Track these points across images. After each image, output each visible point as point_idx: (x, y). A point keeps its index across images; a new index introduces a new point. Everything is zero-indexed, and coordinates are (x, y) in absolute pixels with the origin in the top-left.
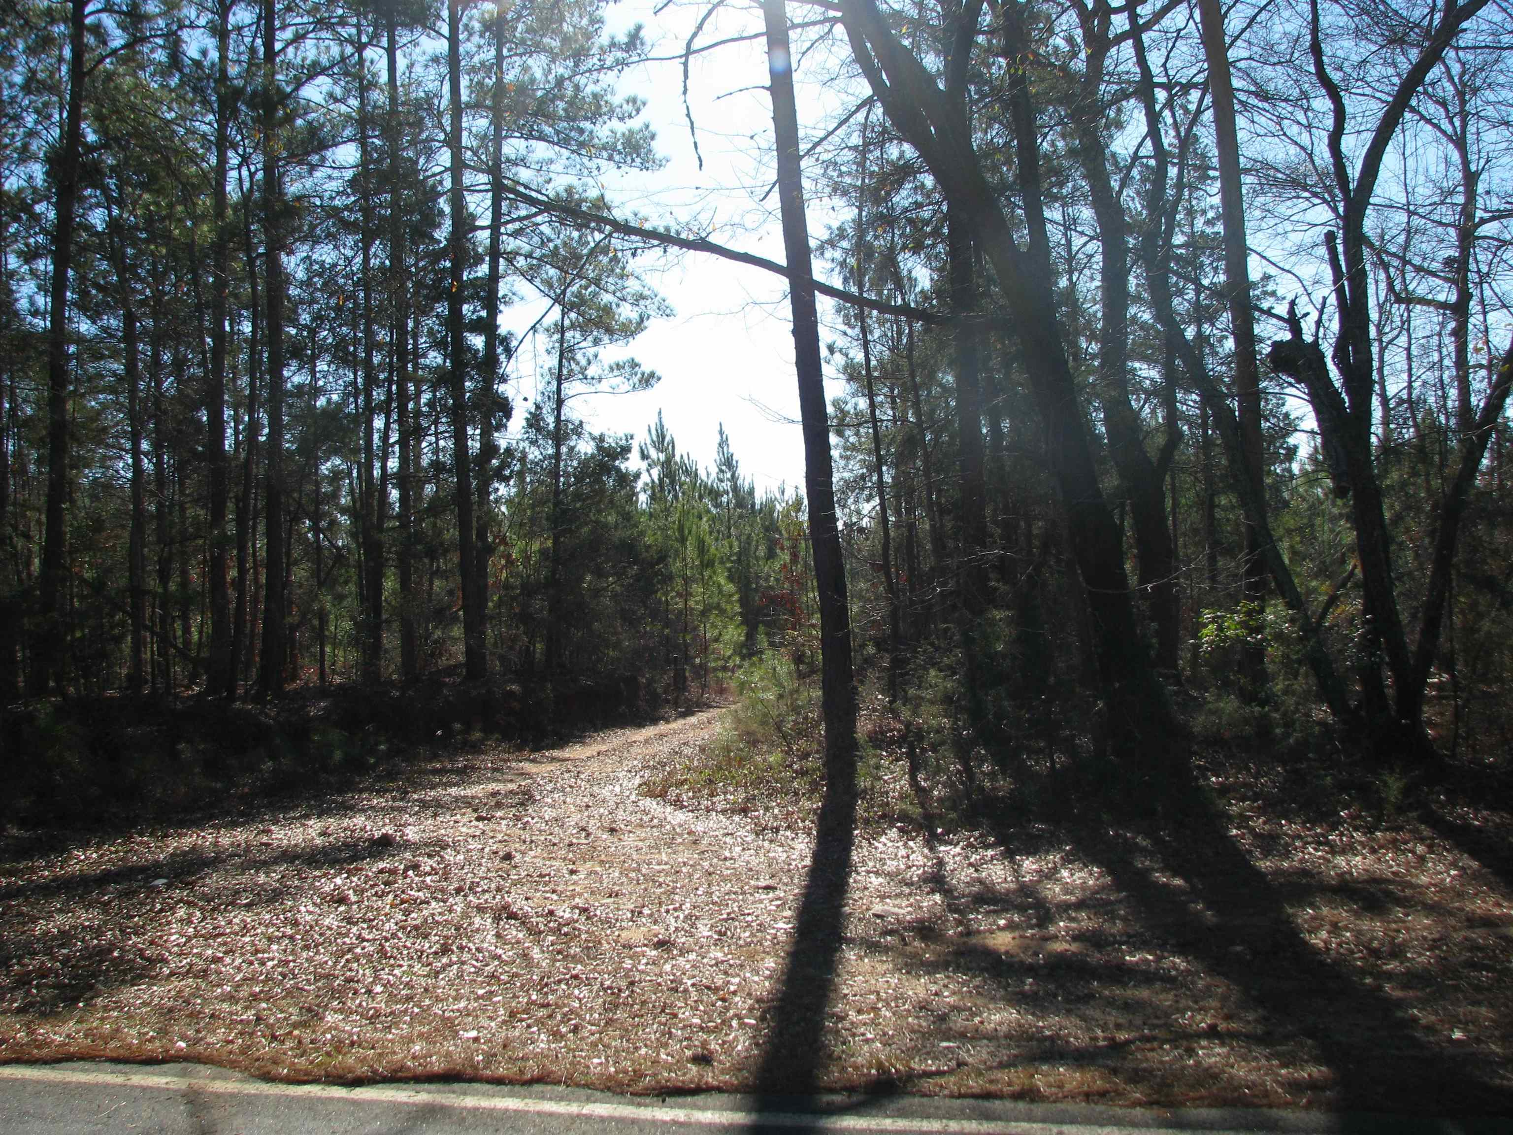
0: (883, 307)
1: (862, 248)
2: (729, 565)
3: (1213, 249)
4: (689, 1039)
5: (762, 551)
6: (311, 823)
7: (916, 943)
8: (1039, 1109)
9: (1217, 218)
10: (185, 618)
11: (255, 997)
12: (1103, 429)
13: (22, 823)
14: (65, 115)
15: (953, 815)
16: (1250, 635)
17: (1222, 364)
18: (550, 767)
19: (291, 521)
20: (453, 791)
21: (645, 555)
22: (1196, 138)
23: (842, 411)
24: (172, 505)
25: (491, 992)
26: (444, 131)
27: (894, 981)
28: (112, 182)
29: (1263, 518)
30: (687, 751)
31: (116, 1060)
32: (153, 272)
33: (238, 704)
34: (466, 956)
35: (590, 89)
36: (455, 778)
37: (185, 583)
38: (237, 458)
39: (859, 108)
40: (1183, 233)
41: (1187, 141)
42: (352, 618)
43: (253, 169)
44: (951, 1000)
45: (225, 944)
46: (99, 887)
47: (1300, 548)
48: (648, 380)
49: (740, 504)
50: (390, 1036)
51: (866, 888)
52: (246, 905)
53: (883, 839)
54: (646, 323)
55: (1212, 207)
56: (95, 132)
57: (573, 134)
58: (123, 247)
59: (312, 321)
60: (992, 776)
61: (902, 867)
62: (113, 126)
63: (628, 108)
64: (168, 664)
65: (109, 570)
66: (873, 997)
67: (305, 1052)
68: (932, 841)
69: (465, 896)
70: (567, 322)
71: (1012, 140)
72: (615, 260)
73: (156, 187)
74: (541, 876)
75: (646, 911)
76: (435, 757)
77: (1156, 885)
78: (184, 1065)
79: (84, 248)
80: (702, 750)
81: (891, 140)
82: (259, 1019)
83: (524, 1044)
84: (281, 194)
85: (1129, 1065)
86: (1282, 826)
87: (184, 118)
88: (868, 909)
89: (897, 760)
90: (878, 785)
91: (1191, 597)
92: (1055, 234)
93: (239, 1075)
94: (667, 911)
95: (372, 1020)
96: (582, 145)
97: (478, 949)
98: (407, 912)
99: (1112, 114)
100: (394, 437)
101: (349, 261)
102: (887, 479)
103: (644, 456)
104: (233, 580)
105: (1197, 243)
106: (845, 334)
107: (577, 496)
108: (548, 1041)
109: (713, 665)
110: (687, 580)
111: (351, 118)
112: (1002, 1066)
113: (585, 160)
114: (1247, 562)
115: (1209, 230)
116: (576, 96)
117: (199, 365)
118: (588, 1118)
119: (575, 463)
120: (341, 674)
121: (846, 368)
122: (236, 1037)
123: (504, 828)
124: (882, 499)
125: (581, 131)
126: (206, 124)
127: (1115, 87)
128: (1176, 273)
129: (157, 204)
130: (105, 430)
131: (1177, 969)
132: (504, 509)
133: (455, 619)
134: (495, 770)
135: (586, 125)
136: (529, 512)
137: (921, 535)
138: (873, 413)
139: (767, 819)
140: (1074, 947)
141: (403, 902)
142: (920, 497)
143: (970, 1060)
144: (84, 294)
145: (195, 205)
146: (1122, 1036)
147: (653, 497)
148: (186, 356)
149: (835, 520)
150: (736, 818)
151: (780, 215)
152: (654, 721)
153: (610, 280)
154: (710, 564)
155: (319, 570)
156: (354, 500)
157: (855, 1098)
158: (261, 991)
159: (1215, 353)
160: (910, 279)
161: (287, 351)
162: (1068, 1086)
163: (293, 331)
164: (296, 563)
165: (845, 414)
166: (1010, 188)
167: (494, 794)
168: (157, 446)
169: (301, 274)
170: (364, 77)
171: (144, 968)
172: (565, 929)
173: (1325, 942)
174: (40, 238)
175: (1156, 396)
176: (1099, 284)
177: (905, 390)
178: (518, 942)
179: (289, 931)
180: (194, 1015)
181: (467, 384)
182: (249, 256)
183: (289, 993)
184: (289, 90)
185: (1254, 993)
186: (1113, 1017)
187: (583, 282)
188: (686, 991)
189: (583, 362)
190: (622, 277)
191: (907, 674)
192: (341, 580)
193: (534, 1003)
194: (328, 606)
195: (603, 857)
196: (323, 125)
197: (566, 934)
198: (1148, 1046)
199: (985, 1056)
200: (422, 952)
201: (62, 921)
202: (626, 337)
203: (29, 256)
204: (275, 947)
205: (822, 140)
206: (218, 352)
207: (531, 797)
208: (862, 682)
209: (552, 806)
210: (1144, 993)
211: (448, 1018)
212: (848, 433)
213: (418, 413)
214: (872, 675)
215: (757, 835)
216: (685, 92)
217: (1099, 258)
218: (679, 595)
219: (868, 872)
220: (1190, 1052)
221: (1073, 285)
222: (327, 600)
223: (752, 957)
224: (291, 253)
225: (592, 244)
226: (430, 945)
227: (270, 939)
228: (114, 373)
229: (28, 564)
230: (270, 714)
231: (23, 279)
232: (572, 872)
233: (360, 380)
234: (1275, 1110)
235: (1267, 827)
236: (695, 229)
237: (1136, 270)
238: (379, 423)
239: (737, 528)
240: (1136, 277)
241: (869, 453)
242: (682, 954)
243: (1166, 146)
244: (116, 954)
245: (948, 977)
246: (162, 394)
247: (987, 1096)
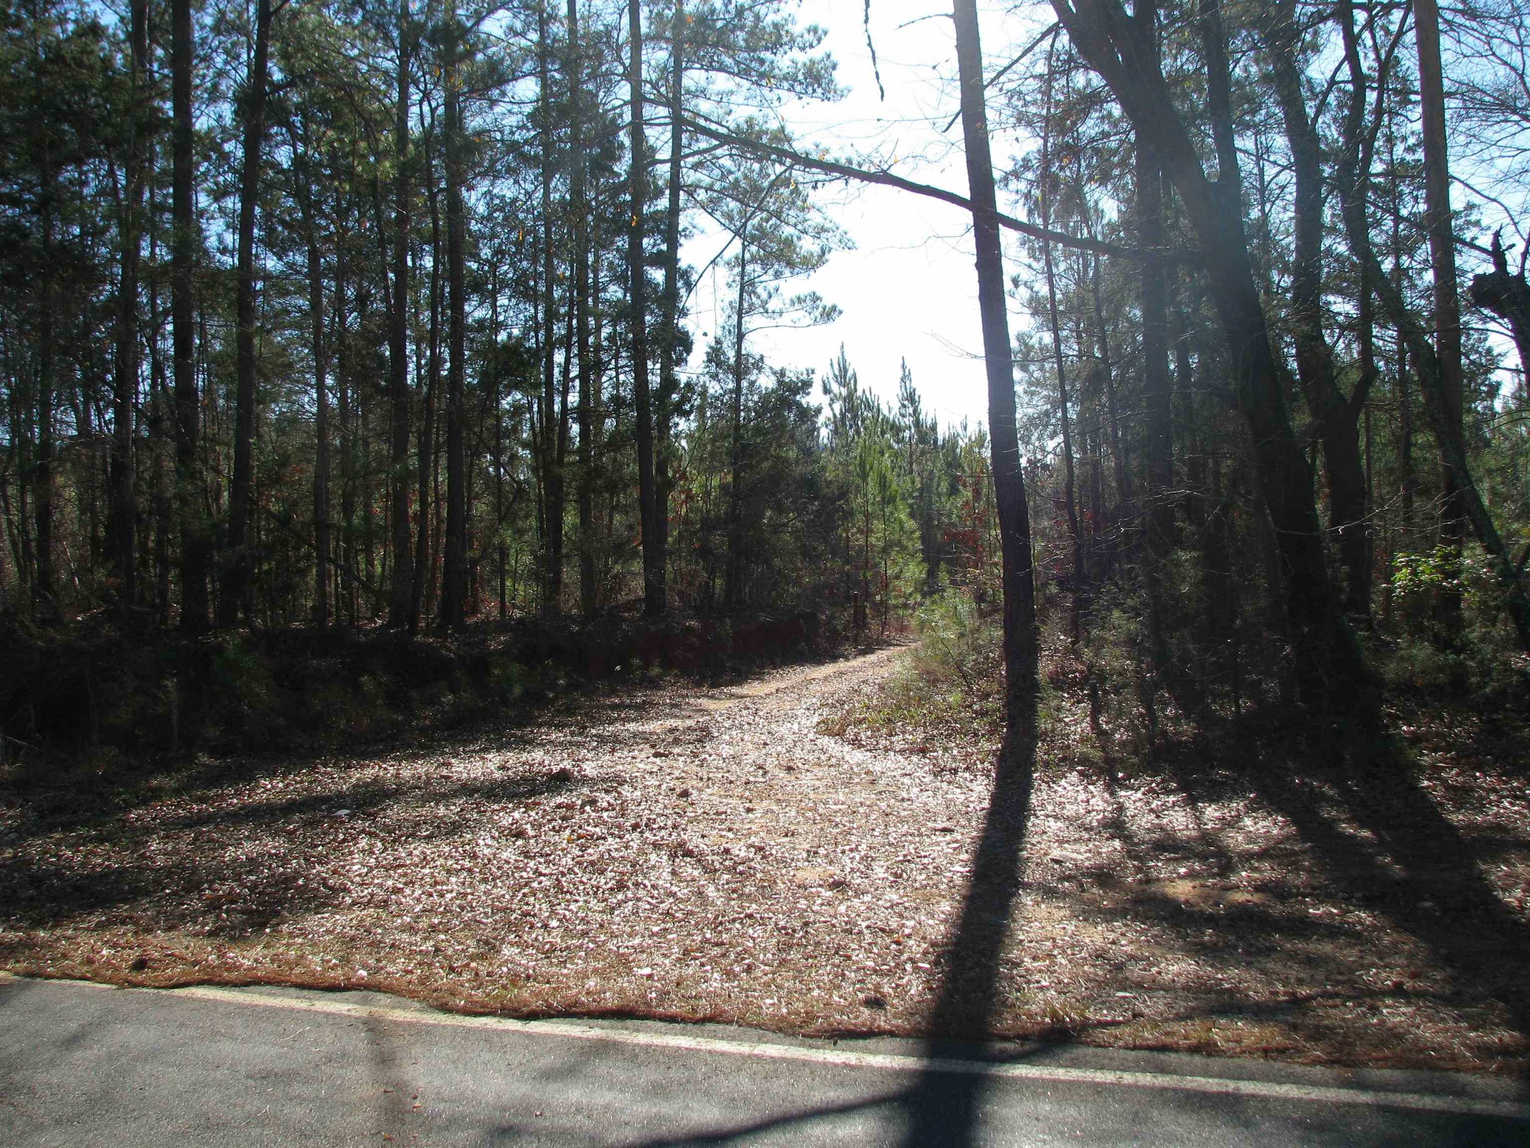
0: (1069, 241)
1: (1047, 180)
2: (910, 501)
3: (1413, 177)
4: (861, 981)
5: (944, 487)
6: (490, 756)
7: (1094, 890)
8: (1216, 1063)
9: (1418, 145)
10: (368, 551)
11: (434, 928)
12: (1295, 365)
13: (212, 752)
14: (252, 54)
15: (1135, 760)
16: (1445, 579)
17: (1421, 297)
18: (729, 704)
19: (472, 455)
20: (632, 726)
21: (826, 490)
22: (1398, 61)
23: (1026, 345)
24: (356, 440)
25: (666, 930)
26: (623, 64)
27: (1071, 928)
28: (297, 120)
29: (1462, 456)
30: (866, 689)
31: (301, 986)
32: (337, 209)
33: (419, 638)
34: (641, 893)
35: (769, 19)
36: (633, 714)
37: (368, 517)
38: (419, 393)
39: (1044, 35)
40: (1381, 160)
41: (1387, 64)
42: (533, 553)
43: (434, 104)
44: (1128, 949)
45: (405, 875)
46: (285, 816)
47: (1502, 489)
48: (829, 314)
49: (923, 439)
50: (565, 971)
51: (1044, 832)
52: (426, 837)
53: (1063, 782)
54: (827, 256)
55: (1413, 133)
56: (281, 70)
57: (753, 64)
58: (308, 184)
59: (493, 256)
60: (1176, 720)
61: (1082, 811)
62: (299, 63)
63: (810, 38)
64: (351, 599)
65: (295, 504)
66: (1049, 944)
67: (481, 984)
68: (1113, 785)
69: (642, 832)
70: (747, 256)
71: (1203, 66)
72: (796, 192)
73: (340, 123)
74: (718, 813)
75: (822, 851)
76: (613, 692)
77: (1342, 836)
78: (365, 993)
79: (271, 185)
80: (882, 688)
81: (1077, 68)
82: (437, 950)
83: (698, 983)
84: (462, 128)
85: (1310, 1021)
86: (1477, 778)
87: (367, 55)
88: (1046, 854)
89: (1079, 702)
90: (1059, 726)
91: (1385, 539)
92: (1246, 164)
93: (418, 1005)
94: (843, 852)
95: (548, 955)
96: (762, 75)
97: (653, 886)
98: (584, 848)
99: (1308, 37)
100: (574, 372)
101: (529, 195)
102: (1072, 415)
103: (827, 390)
104: (415, 514)
105: (1395, 172)
106: (1030, 266)
107: (758, 431)
108: (722, 980)
109: (894, 602)
110: (868, 516)
111: (530, 51)
112: (1179, 1018)
113: (766, 91)
114: (1443, 504)
115: (1409, 157)
116: (756, 26)
117: (382, 301)
118: (759, 1058)
119: (756, 398)
120: (521, 609)
121: (1031, 300)
122: (415, 967)
123: (681, 765)
124: (1066, 436)
125: (762, 62)
126: (388, 61)
127: (1312, 9)
128: (1373, 204)
129: (341, 141)
130: (290, 365)
131: (1362, 924)
132: (684, 443)
133: (635, 554)
134: (673, 706)
135: (767, 55)
136: (709, 447)
137: (1106, 473)
138: (1058, 347)
139: (946, 760)
140: (1256, 898)
141: (580, 837)
142: (1105, 433)
143: (1147, 1011)
144: (271, 231)
145: (377, 140)
146: (1304, 991)
147: (835, 432)
148: (369, 291)
149: (1017, 456)
150: (915, 758)
151: (963, 147)
152: (834, 658)
153: (791, 212)
154: (892, 500)
155: (499, 504)
156: (535, 435)
157: (1028, 1046)
158: (440, 923)
159: (1413, 286)
160: (1096, 210)
161: (468, 286)
162: (1245, 1042)
163: (474, 266)
164: (478, 497)
165: (1029, 348)
166: (1201, 116)
167: (672, 730)
168: (341, 381)
169: (482, 209)
170: (544, 11)
171: (327, 897)
172: (741, 868)
173: (1520, 900)
174: (229, 177)
175: (1352, 330)
176: (1292, 215)
177: (1090, 324)
178: (693, 880)
179: (467, 864)
180: (375, 945)
181: (648, 318)
182: (430, 191)
183: (467, 925)
184: (469, 24)
185: (1443, 951)
186: (1295, 971)
187: (764, 215)
188: (860, 933)
189: (764, 296)
190: (803, 210)
191: (1090, 614)
192: (522, 514)
193: (707, 941)
194: (509, 540)
195: (780, 796)
196: (502, 60)
197: (741, 873)
198: (1330, 1002)
199: (1161, 1007)
200: (598, 888)
201: (249, 848)
202: (808, 270)
203: (218, 195)
204: (453, 879)
205: (1006, 69)
206: (401, 286)
207: (709, 733)
208: (1044, 622)
209: (730, 744)
210: (1327, 948)
211: (623, 955)
212: (1032, 368)
213: (598, 347)
214: (1055, 615)
215: (935, 775)
216: (866, 21)
217: (1292, 188)
218: (860, 531)
219: (1047, 816)
220: (1374, 1010)
221: (1265, 216)
222: (508, 535)
223: (927, 900)
224: (470, 188)
225: (773, 177)
226: (606, 881)
227: (449, 871)
228: (300, 310)
229: (218, 497)
230: (451, 648)
231: (212, 218)
232: (749, 810)
233: (540, 316)
234: (1462, 1075)
235: (1460, 779)
236: (877, 161)
237: (1331, 200)
238: (559, 357)
239: (919, 464)
240: (1332, 207)
241: (1054, 389)
242: (857, 896)
243: (1365, 70)
244: (300, 882)
245: (1126, 925)
246: (345, 329)
247: (1163, 1048)
